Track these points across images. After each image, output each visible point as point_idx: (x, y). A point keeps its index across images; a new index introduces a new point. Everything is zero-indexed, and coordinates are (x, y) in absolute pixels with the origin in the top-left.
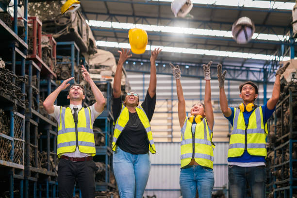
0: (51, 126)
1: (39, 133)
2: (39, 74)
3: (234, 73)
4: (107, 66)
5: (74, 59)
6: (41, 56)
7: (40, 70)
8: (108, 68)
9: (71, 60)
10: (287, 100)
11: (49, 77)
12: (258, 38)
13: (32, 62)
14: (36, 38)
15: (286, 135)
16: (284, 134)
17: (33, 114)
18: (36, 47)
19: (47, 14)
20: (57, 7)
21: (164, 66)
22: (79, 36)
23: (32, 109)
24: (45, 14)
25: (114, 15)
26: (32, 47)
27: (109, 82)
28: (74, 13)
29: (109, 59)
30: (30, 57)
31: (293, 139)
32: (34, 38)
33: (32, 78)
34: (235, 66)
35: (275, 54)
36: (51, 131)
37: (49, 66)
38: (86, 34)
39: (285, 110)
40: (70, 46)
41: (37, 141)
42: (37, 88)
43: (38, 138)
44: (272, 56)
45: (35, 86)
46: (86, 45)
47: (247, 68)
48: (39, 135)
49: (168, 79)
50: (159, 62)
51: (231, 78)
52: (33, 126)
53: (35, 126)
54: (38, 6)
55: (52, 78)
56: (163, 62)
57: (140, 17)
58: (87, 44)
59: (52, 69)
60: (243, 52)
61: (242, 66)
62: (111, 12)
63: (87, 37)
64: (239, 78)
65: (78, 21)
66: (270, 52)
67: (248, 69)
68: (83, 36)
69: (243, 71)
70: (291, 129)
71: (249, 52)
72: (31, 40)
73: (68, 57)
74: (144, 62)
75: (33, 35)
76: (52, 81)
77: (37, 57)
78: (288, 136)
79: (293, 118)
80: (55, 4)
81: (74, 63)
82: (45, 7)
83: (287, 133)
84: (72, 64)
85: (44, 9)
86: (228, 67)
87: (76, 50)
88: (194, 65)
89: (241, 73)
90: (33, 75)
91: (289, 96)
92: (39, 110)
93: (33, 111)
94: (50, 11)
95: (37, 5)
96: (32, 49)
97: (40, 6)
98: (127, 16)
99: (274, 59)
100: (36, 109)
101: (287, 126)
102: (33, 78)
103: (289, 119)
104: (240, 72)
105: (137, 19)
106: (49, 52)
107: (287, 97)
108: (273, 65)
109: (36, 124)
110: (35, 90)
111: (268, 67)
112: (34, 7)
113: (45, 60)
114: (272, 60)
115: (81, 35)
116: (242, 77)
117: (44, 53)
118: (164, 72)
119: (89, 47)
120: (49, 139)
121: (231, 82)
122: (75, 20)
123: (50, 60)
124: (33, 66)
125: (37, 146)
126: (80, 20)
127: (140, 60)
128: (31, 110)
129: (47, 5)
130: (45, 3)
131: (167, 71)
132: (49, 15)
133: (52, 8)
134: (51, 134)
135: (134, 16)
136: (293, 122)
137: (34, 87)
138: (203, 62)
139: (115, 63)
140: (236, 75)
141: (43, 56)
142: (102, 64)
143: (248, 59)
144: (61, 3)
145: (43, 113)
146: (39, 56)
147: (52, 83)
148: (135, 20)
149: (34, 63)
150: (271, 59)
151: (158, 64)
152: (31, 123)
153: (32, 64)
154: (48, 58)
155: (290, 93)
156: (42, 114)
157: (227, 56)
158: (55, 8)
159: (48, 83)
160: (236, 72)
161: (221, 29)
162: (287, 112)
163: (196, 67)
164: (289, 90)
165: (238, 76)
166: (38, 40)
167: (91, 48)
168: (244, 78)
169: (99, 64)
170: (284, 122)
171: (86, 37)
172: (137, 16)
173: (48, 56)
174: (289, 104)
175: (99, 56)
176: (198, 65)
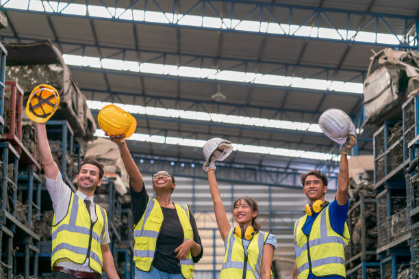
0: (31, 238)
1: (14, 248)
2: (17, 162)
3: (277, 176)
4: (109, 160)
5: (66, 145)
6: (21, 137)
7: (18, 156)
8: (110, 162)
9: (61, 147)
10: (357, 209)
11: (31, 168)
12: (309, 130)
13: (7, 144)
14: (15, 112)
15: (356, 257)
16: (353, 255)
17: (8, 219)
18: (15, 125)
19: (29, 83)
20: (43, 74)
21: (183, 165)
22: (73, 113)
23: (6, 212)
24: (25, 82)
25: (117, 93)
26: (9, 124)
27: (112, 181)
28: (67, 82)
29: (111, 150)
30: (5, 138)
31: (367, 261)
32: (12, 111)
33: (7, 167)
34: (278, 168)
35: (331, 152)
36: (31, 246)
37: (31, 152)
38: (82, 111)
39: (353, 223)
40: (61, 127)
41: (10, 259)
42: (14, 182)
43: (13, 254)
44: (327, 154)
45: (11, 178)
46: (82, 127)
47: (294, 169)
48: (15, 251)
49: (188, 183)
50: (176, 160)
51: (272, 183)
52: (5, 237)
53: (9, 237)
54: (16, 72)
55: (35, 170)
56: (181, 160)
57: (153, 97)
58: (84, 125)
59: (36, 156)
60: (289, 148)
61: (287, 168)
62: (113, 89)
63: (85, 116)
64: (284, 183)
65: (72, 94)
66: (325, 148)
67: (295, 172)
68: (79, 115)
69: (288, 174)
70: (363, 247)
71: (297, 149)
72: (7, 114)
73: (58, 142)
74: (154, 160)
75: (11, 106)
76: (34, 174)
77: (16, 138)
78: (359, 258)
79: (366, 233)
80: (39, 70)
81: (66, 151)
82: (25, 73)
83: (358, 253)
84: (62, 151)
85: (25, 76)
86: (268, 169)
87: (69, 134)
88: (222, 164)
89: (286, 177)
90: (9, 163)
91: (360, 202)
92: (15, 214)
93: (7, 214)
94: (33, 79)
95: (15, 70)
96: (9, 127)
97: (18, 72)
98: (135, 95)
99: (330, 159)
100: (12, 212)
101: (358, 244)
102: (9, 167)
103: (360, 234)
104: (284, 175)
105: (148, 99)
106: (32, 133)
107: (356, 205)
108: (329, 167)
109: (10, 233)
110: (12, 184)
111: (322, 170)
112: (9, 73)
113: (26, 144)
114: (328, 160)
115: (76, 113)
116: (287, 181)
117: (24, 133)
118: (182, 174)
119: (86, 131)
120: (28, 257)
121: (273, 188)
122: (68, 91)
123: (33, 143)
124: (10, 151)
125: (10, 267)
126: (75, 92)
127: (150, 157)
128: (4, 212)
129: (28, 70)
130: (26, 68)
131: (186, 173)
132: (31, 84)
133: (36, 74)
134: (30, 250)
135: (143, 95)
136: (366, 237)
137: (10, 180)
138: (236, 161)
139: (119, 155)
140: (280, 179)
141: (23, 138)
142: (102, 157)
143: (295, 158)
144: (49, 68)
145: (21, 219)
146: (18, 137)
147: (34, 177)
148: (145, 100)
149: (11, 147)
150: (325, 159)
151: (175, 162)
152: (3, 232)
153: (8, 147)
154: (30, 140)
155: (361, 198)
156: (19, 221)
157: (267, 153)
158: (41, 75)
159: (29, 177)
160: (280, 175)
161: (260, 116)
162: (357, 224)
163: (226, 167)
164: (360, 194)
165: (282, 181)
166: (17, 115)
167: (89, 132)
168: (291, 184)
169: (98, 156)
170: (354, 238)
171: (82, 116)
172: (148, 96)
173: (30, 137)
174: (360, 213)
175: (98, 146)
176: (228, 165)
